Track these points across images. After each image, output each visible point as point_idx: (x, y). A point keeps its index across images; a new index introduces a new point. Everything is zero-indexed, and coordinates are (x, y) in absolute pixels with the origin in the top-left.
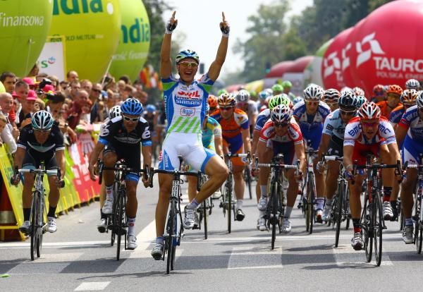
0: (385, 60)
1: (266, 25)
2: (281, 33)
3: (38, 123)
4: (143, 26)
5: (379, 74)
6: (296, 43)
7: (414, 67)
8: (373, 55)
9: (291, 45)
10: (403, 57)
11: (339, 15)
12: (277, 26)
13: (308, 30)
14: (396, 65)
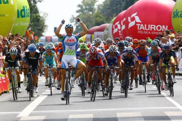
0: (142, 25)
1: (86, 9)
2: (93, 13)
3: (12, 52)
4: (27, 9)
5: (139, 32)
6: (101, 17)
7: (156, 28)
8: (136, 23)
9: (98, 18)
10: (150, 24)
11: (121, 4)
12: (91, 10)
13: (106, 11)
14: (147, 28)
